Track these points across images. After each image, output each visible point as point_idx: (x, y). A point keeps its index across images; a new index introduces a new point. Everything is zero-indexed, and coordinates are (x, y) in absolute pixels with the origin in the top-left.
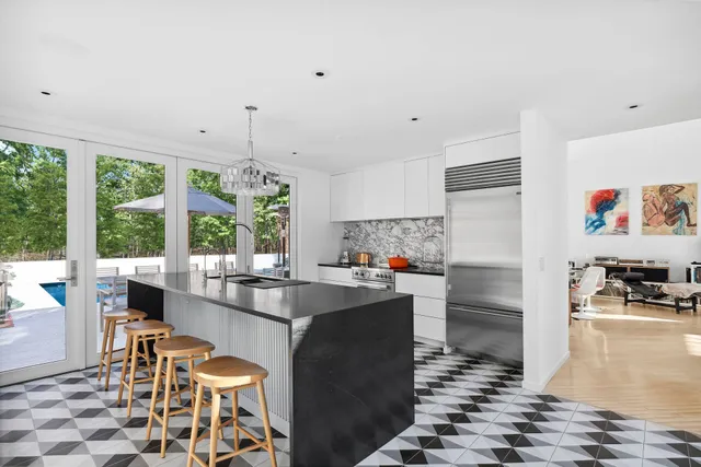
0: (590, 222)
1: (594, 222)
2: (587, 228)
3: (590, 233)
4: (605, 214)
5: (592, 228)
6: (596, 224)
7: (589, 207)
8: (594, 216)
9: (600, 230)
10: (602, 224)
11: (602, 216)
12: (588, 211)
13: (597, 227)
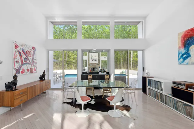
0: (180, 55)
1: (183, 55)
2: (179, 60)
3: (180, 64)
4: (190, 48)
5: (182, 60)
6: (184, 56)
7: (180, 44)
8: (183, 51)
9: (186, 61)
10: (189, 56)
11: (188, 50)
12: (180, 48)
13: (185, 59)
